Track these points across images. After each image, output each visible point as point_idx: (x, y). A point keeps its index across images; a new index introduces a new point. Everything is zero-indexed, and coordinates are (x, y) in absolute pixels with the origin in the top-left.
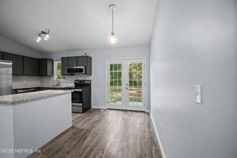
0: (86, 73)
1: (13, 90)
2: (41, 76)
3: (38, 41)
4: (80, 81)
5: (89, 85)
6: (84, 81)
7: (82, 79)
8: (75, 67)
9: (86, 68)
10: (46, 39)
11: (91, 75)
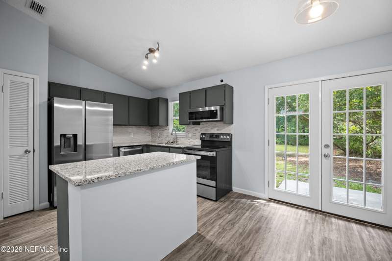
0: (222, 120)
1: (114, 147)
2: (152, 126)
3: (144, 68)
4: (211, 135)
5: (228, 144)
6: (218, 136)
7: (215, 131)
8: (201, 109)
9: (222, 109)
10: (155, 61)
11: (232, 123)
